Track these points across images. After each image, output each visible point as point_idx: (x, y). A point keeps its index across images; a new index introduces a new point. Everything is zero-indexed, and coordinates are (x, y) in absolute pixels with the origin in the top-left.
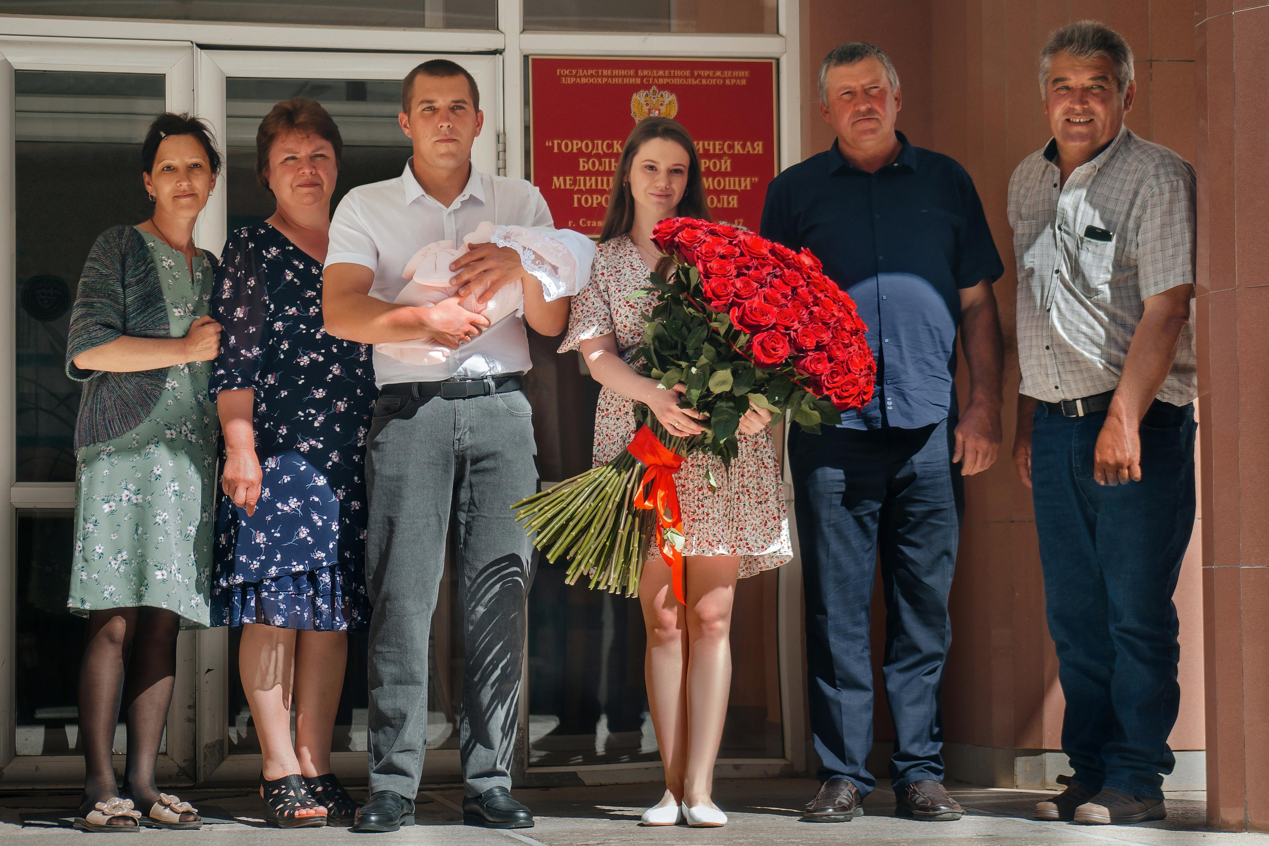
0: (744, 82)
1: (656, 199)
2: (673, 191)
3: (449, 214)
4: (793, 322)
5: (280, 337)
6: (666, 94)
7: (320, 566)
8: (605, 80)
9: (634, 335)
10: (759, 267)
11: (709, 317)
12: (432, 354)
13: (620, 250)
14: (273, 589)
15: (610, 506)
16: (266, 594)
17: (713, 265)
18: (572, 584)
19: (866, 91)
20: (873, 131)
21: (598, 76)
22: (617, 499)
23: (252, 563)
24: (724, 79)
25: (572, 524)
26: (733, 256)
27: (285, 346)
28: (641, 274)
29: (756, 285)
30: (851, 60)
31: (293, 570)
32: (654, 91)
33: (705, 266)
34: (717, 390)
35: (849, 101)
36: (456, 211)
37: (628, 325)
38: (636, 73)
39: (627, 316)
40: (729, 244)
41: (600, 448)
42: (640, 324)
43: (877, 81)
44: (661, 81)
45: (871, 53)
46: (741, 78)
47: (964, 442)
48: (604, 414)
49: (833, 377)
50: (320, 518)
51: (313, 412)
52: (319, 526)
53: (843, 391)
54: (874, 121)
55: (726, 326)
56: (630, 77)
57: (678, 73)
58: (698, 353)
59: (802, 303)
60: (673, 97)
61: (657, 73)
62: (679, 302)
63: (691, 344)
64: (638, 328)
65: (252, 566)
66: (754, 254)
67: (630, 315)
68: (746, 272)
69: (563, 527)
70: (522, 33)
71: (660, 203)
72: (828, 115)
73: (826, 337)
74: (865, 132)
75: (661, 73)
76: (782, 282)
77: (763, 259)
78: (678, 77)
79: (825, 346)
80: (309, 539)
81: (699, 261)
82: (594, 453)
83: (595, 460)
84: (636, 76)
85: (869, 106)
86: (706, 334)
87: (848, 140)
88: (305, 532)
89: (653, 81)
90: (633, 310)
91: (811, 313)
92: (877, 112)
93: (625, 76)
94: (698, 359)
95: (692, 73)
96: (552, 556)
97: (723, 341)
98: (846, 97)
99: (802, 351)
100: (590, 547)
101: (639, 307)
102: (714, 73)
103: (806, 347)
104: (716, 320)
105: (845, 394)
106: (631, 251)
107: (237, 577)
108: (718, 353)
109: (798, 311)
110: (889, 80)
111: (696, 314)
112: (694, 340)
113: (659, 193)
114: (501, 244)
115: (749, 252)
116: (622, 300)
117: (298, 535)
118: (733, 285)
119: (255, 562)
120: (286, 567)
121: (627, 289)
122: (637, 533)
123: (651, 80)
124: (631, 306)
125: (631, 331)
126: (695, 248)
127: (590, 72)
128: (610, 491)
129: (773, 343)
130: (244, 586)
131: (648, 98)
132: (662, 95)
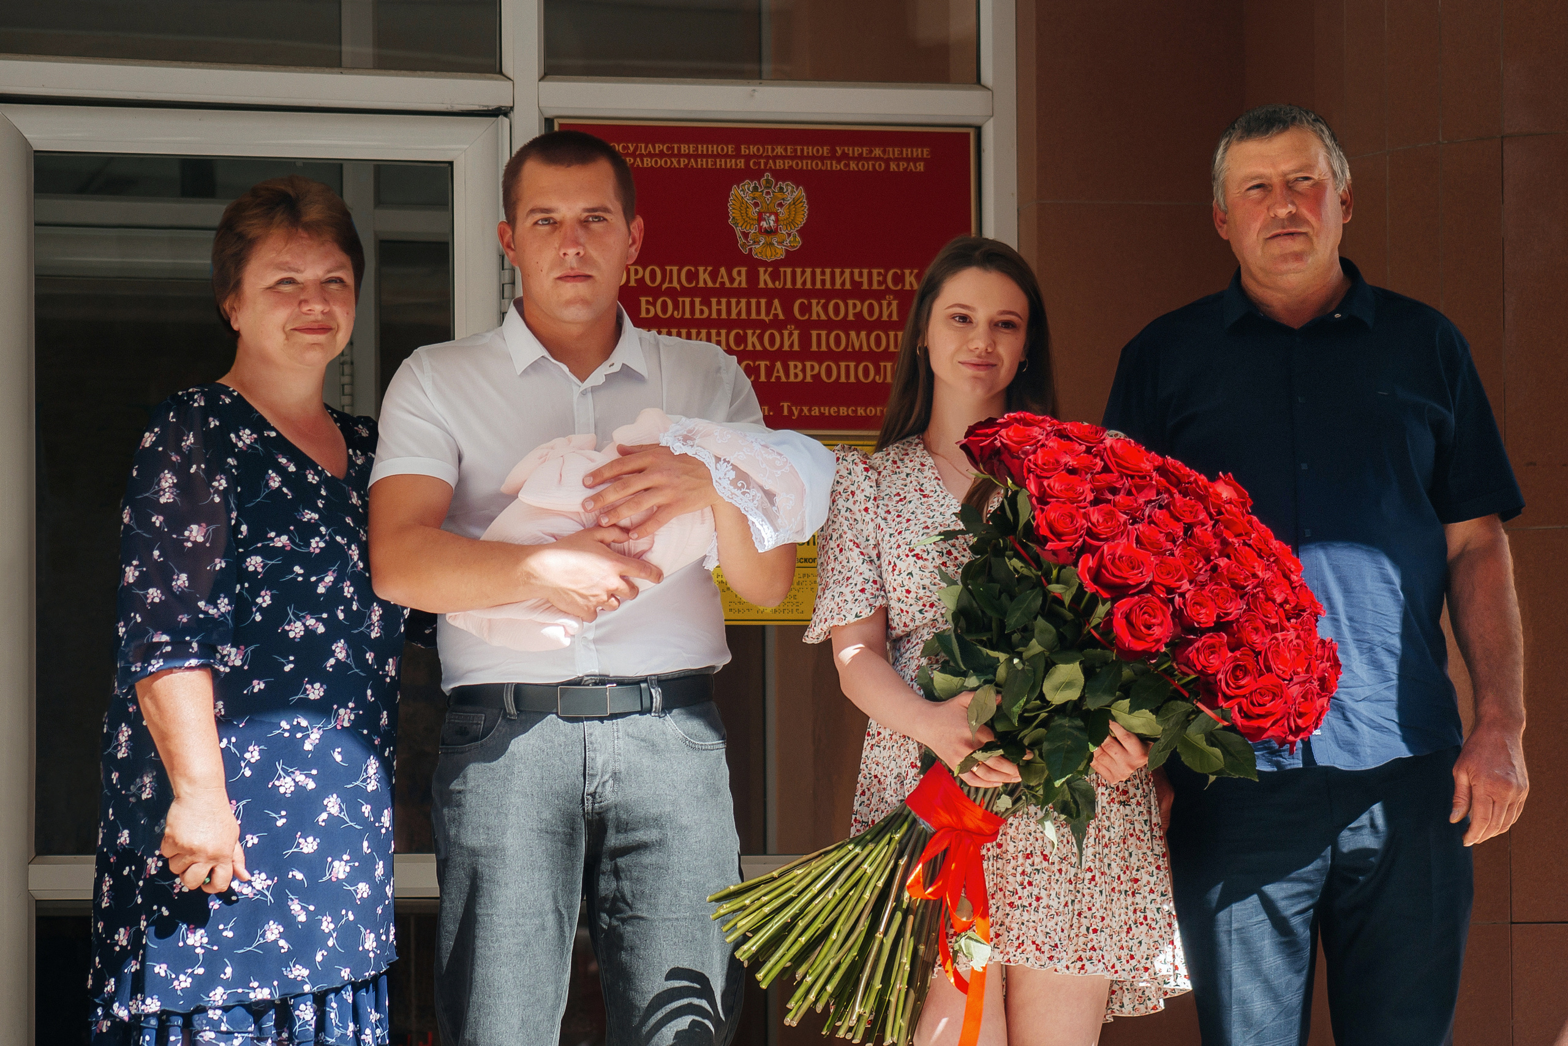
0: (921, 167)
1: (969, 371)
2: (999, 357)
3: (584, 393)
4: (1180, 579)
5: (257, 584)
6: (788, 186)
7: (299, 992)
8: (684, 162)
9: (924, 605)
10: (1134, 491)
11: (1047, 574)
12: (549, 631)
13: (907, 461)
14: (224, 1028)
15: (867, 895)
16: (212, 1035)
17: (1054, 484)
18: (794, 1024)
19: (1289, 186)
20: (1298, 256)
21: (673, 155)
22: (880, 884)
23: (177, 978)
24: (887, 161)
25: (801, 924)
26: (1089, 469)
27: (265, 599)
28: (936, 504)
29: (1124, 517)
30: (1267, 131)
31: (252, 995)
32: (768, 181)
33: (1040, 486)
34: (1057, 698)
35: (1260, 202)
36: (594, 389)
37: (913, 589)
38: (738, 149)
39: (910, 574)
40: (1085, 452)
41: (864, 798)
42: (932, 588)
43: (1309, 167)
44: (780, 164)
45: (1301, 121)
46: (916, 160)
47: (1470, 788)
48: (874, 742)
49: (1237, 678)
50: (303, 908)
51: (304, 723)
52: (301, 923)
53: (1252, 703)
54: (1302, 238)
55: (1074, 590)
56: (727, 156)
57: (809, 150)
58: (1027, 633)
59: (1199, 551)
60: (800, 193)
61: (773, 150)
62: (999, 553)
63: (1013, 620)
64: (928, 594)
65: (176, 983)
66: (1127, 468)
67: (916, 571)
68: (1110, 497)
69: (788, 928)
70: (540, 80)
71: (976, 378)
72: (1225, 226)
73: (1236, 609)
74: (1284, 258)
75: (779, 150)
76: (1168, 515)
77: (1143, 478)
78: (808, 157)
79: (1231, 623)
80: (282, 943)
81: (1031, 475)
82: (855, 808)
83: (856, 820)
84: (738, 155)
85: (1291, 208)
86: (1040, 601)
87: (1255, 269)
88: (276, 932)
89: (766, 164)
90: (920, 563)
91: (1215, 568)
92: (1307, 222)
93: (718, 156)
94: (1026, 645)
95: (833, 151)
96: (765, 976)
97: (1069, 616)
98: (1255, 193)
99: (1193, 630)
100: (828, 964)
101: (930, 557)
102: (871, 152)
103: (1199, 623)
104: (1058, 582)
105: (1258, 710)
106: (923, 465)
107: (148, 1001)
108: (1061, 637)
109: (1192, 563)
110: (1331, 167)
111: (1025, 571)
112: (1018, 614)
113: (976, 360)
114: (678, 449)
115: (1118, 465)
116: (903, 547)
117: (263, 935)
118: (1086, 516)
119: (182, 977)
120: (240, 990)
121: (911, 528)
122: (908, 942)
123: (762, 161)
124: (917, 556)
125: (918, 599)
126: (1027, 453)
127: (659, 147)
128: (869, 871)
129: (1146, 616)
130: (164, 1018)
131: (757, 194)
132: (781, 189)
